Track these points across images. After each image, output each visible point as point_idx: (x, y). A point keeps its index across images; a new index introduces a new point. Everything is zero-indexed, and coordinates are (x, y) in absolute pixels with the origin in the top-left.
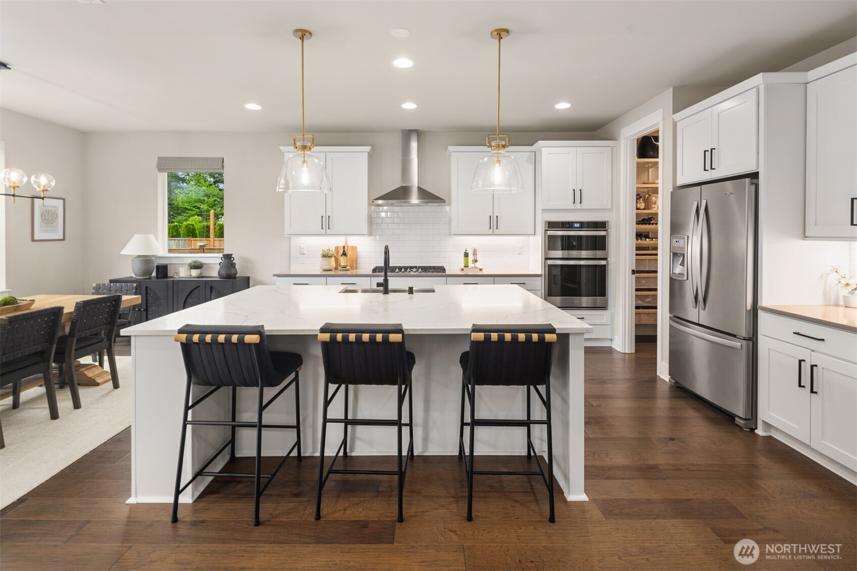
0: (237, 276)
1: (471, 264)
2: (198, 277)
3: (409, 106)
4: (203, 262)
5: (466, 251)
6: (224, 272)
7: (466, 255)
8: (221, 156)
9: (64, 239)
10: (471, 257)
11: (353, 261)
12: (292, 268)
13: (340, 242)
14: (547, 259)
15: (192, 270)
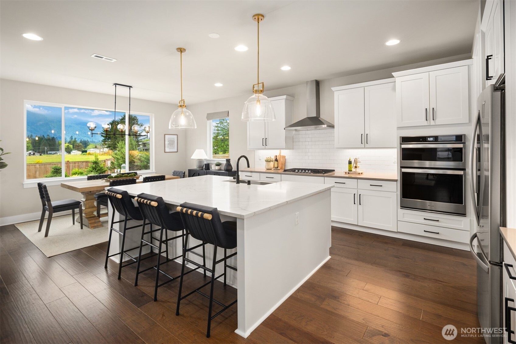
0: (233, 170)
1: (353, 170)
2: (218, 170)
3: (286, 68)
4: (221, 163)
5: (350, 159)
6: (225, 168)
7: (350, 163)
8: (228, 110)
9: (177, 152)
10: (353, 165)
11: (283, 165)
12: (256, 167)
13: (276, 153)
14: (402, 167)
15: (216, 166)
